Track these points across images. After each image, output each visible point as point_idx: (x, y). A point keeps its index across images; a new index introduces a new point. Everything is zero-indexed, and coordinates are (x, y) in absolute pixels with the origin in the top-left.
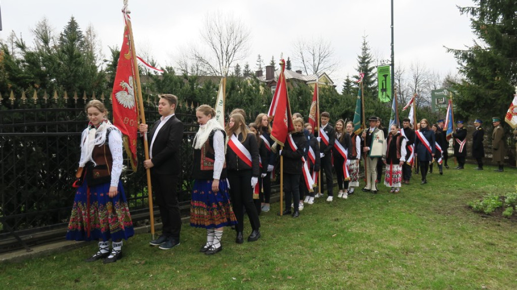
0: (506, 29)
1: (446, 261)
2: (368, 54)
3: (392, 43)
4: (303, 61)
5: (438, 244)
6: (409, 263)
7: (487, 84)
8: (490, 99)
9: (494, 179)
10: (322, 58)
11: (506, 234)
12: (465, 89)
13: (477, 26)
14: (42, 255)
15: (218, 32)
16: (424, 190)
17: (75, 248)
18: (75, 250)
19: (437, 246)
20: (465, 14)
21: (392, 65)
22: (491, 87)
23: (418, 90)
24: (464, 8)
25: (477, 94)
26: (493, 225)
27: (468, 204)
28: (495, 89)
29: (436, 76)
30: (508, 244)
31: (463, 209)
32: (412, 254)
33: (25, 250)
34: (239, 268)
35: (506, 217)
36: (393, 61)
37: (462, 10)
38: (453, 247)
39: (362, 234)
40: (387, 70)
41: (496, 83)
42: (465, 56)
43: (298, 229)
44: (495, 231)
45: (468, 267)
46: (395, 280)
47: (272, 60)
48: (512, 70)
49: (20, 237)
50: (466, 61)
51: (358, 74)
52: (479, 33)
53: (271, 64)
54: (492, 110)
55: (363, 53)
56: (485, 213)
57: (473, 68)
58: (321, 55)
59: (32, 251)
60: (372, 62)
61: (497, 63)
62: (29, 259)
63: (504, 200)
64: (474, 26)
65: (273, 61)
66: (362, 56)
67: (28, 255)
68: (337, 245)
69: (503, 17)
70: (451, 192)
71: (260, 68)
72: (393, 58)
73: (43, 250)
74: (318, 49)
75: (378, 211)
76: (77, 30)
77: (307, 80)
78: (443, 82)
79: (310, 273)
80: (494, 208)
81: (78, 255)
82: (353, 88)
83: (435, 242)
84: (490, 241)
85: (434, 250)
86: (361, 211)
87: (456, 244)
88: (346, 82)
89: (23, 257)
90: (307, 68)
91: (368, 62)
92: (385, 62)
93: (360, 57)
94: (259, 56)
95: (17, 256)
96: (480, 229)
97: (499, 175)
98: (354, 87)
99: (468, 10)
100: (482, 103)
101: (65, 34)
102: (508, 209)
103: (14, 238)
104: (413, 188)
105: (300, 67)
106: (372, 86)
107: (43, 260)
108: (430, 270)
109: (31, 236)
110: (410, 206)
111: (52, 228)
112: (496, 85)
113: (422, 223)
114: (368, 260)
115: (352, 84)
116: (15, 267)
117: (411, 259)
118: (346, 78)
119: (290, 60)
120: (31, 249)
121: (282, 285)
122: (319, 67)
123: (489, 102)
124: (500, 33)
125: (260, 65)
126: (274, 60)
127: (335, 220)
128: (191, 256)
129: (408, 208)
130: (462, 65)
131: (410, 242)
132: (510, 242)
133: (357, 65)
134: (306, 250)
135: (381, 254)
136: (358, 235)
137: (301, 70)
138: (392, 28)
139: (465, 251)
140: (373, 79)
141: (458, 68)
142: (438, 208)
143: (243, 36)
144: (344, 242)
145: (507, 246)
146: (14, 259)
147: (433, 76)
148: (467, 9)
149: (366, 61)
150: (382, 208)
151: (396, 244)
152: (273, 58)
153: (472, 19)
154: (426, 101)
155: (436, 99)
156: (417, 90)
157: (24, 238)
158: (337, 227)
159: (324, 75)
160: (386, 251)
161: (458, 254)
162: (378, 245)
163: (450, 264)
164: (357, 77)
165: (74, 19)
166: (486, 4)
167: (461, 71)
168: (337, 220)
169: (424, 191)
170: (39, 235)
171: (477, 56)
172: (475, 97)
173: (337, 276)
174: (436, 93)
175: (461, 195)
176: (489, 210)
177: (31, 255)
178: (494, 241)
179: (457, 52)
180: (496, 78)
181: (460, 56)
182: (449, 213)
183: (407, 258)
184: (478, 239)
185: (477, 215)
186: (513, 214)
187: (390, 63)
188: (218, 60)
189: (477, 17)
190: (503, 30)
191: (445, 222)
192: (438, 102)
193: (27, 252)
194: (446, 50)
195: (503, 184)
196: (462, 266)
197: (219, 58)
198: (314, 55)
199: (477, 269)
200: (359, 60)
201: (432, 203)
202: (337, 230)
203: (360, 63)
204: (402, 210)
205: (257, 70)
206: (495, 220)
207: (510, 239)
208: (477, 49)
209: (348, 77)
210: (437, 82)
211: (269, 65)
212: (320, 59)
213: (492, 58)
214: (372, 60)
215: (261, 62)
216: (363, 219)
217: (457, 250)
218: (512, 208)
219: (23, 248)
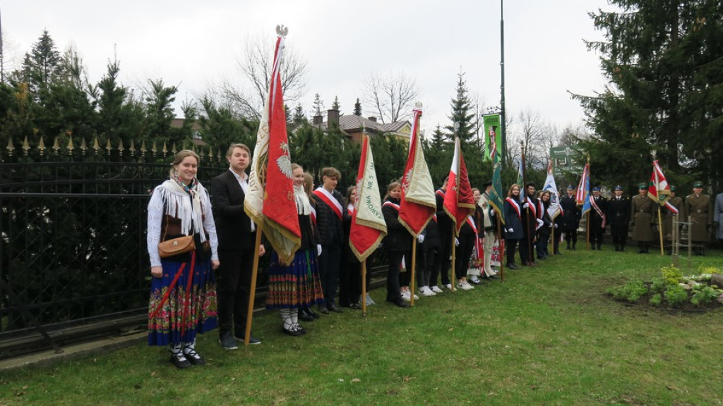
0: (643, 73)
1: (590, 356)
2: (466, 98)
3: (503, 85)
4: (378, 104)
5: (579, 337)
6: (548, 358)
7: (622, 142)
8: (625, 161)
9: (633, 262)
10: (403, 101)
11: (656, 325)
12: (595, 148)
13: (609, 67)
14: (77, 357)
15: (261, 61)
16: (550, 275)
17: (118, 349)
18: (119, 352)
19: (579, 340)
20: (593, 50)
21: (503, 113)
22: (627, 145)
23: (530, 148)
24: (591, 43)
25: (609, 154)
26: (639, 315)
27: (607, 290)
28: (632, 148)
29: (552, 129)
30: (659, 335)
31: (602, 297)
32: (550, 348)
33: (54, 351)
34: (343, 368)
35: (654, 305)
36: (503, 108)
37: (590, 45)
38: (597, 340)
39: (485, 327)
40: (497, 120)
41: (633, 140)
42: (594, 105)
43: (403, 323)
44: (642, 322)
45: (618, 361)
46: (535, 377)
47: (335, 101)
48: (651, 125)
49: (48, 333)
50: (595, 111)
51: (451, 123)
52: (610, 76)
53: (334, 107)
54: (627, 176)
55: (459, 96)
56: (628, 301)
57: (603, 121)
58: (403, 97)
59: (63, 352)
60: (471, 108)
61: (633, 116)
62: (60, 362)
63: (649, 286)
64: (604, 67)
65: (336, 103)
66: (457, 100)
67: (58, 357)
68: (457, 341)
69: (640, 57)
70: (584, 278)
71: (319, 112)
72: (503, 105)
73: (77, 351)
74: (398, 89)
75: (498, 301)
76: (52, 50)
77: (384, 130)
78: (561, 138)
79: (432, 372)
80: (639, 294)
81: (124, 357)
82: (445, 143)
83: (575, 335)
84: (638, 332)
85: (575, 343)
86: (476, 301)
87: (600, 336)
88: (436, 134)
89: (52, 359)
90: (383, 114)
91: (466, 109)
92: (494, 110)
93: (454, 101)
94: (317, 96)
95: (45, 359)
96: (625, 319)
97: (639, 257)
98: (447, 141)
99: (597, 46)
100: (615, 167)
101: (34, 56)
102: (655, 296)
103: (40, 334)
104: (536, 274)
105: (374, 112)
106: (471, 140)
107: (79, 363)
108: (574, 366)
109: (60, 332)
110: (537, 295)
111: (86, 322)
112: (633, 143)
113: (555, 314)
114: (499, 355)
115: (444, 137)
116: (44, 372)
117: (550, 354)
118: (436, 129)
119: (360, 102)
120: (62, 350)
121: (402, 386)
122: (399, 113)
123: (624, 164)
124: (636, 78)
125: (319, 108)
126: (338, 101)
127: (448, 312)
128: (276, 356)
129: (535, 297)
130: (590, 116)
131: (545, 336)
132: (661, 333)
133: (450, 112)
134: (420, 346)
135: (513, 349)
136: (480, 329)
137: (376, 116)
138: (503, 66)
139: (611, 344)
140: (471, 131)
141: (584, 120)
142: (571, 296)
143: (296, 68)
144: (465, 337)
145: (658, 338)
146: (41, 363)
147: (548, 129)
148: (595, 44)
149: (463, 106)
150: (502, 297)
151: (530, 337)
152: (336, 99)
153: (601, 58)
154: (540, 162)
155: (556, 160)
156: (528, 147)
157: (53, 334)
158: (452, 319)
159: (407, 124)
160: (519, 346)
161: (605, 346)
162: (508, 339)
163: (596, 359)
164: (451, 128)
165: (48, 35)
166: (620, 40)
167: (589, 124)
168: (449, 312)
169: (550, 277)
170: (70, 330)
171: (609, 105)
172: (607, 158)
173: (466, 374)
174: (555, 152)
175: (596, 281)
176: (633, 297)
177: (63, 357)
178: (643, 332)
179: (584, 99)
180: (633, 135)
181: (587, 104)
182: (585, 302)
183: (545, 352)
184: (625, 331)
185: (619, 304)
186: (662, 303)
187: (500, 111)
188: (261, 100)
189: (607, 54)
190: (638, 72)
191: (583, 313)
192: (558, 163)
193: (56, 353)
194: (570, 96)
195: (645, 268)
196: (611, 360)
197: (262, 97)
198: (392, 96)
199: (628, 363)
200: (454, 105)
201: (563, 291)
202: (453, 324)
203: (455, 109)
204: (527, 299)
205: (314, 115)
206: (641, 310)
207: (661, 331)
208: (609, 97)
209: (438, 127)
210: (554, 137)
211: (331, 108)
212: (400, 102)
213: (627, 109)
214: (471, 105)
215: (320, 104)
216: (481, 311)
217: (602, 343)
218: (659, 295)
219: (51, 349)
